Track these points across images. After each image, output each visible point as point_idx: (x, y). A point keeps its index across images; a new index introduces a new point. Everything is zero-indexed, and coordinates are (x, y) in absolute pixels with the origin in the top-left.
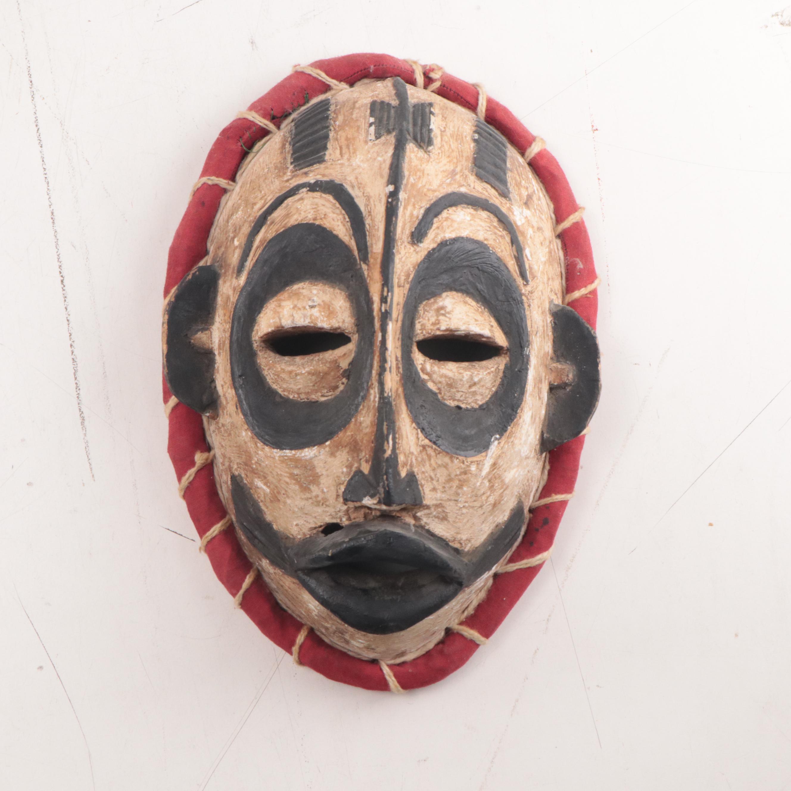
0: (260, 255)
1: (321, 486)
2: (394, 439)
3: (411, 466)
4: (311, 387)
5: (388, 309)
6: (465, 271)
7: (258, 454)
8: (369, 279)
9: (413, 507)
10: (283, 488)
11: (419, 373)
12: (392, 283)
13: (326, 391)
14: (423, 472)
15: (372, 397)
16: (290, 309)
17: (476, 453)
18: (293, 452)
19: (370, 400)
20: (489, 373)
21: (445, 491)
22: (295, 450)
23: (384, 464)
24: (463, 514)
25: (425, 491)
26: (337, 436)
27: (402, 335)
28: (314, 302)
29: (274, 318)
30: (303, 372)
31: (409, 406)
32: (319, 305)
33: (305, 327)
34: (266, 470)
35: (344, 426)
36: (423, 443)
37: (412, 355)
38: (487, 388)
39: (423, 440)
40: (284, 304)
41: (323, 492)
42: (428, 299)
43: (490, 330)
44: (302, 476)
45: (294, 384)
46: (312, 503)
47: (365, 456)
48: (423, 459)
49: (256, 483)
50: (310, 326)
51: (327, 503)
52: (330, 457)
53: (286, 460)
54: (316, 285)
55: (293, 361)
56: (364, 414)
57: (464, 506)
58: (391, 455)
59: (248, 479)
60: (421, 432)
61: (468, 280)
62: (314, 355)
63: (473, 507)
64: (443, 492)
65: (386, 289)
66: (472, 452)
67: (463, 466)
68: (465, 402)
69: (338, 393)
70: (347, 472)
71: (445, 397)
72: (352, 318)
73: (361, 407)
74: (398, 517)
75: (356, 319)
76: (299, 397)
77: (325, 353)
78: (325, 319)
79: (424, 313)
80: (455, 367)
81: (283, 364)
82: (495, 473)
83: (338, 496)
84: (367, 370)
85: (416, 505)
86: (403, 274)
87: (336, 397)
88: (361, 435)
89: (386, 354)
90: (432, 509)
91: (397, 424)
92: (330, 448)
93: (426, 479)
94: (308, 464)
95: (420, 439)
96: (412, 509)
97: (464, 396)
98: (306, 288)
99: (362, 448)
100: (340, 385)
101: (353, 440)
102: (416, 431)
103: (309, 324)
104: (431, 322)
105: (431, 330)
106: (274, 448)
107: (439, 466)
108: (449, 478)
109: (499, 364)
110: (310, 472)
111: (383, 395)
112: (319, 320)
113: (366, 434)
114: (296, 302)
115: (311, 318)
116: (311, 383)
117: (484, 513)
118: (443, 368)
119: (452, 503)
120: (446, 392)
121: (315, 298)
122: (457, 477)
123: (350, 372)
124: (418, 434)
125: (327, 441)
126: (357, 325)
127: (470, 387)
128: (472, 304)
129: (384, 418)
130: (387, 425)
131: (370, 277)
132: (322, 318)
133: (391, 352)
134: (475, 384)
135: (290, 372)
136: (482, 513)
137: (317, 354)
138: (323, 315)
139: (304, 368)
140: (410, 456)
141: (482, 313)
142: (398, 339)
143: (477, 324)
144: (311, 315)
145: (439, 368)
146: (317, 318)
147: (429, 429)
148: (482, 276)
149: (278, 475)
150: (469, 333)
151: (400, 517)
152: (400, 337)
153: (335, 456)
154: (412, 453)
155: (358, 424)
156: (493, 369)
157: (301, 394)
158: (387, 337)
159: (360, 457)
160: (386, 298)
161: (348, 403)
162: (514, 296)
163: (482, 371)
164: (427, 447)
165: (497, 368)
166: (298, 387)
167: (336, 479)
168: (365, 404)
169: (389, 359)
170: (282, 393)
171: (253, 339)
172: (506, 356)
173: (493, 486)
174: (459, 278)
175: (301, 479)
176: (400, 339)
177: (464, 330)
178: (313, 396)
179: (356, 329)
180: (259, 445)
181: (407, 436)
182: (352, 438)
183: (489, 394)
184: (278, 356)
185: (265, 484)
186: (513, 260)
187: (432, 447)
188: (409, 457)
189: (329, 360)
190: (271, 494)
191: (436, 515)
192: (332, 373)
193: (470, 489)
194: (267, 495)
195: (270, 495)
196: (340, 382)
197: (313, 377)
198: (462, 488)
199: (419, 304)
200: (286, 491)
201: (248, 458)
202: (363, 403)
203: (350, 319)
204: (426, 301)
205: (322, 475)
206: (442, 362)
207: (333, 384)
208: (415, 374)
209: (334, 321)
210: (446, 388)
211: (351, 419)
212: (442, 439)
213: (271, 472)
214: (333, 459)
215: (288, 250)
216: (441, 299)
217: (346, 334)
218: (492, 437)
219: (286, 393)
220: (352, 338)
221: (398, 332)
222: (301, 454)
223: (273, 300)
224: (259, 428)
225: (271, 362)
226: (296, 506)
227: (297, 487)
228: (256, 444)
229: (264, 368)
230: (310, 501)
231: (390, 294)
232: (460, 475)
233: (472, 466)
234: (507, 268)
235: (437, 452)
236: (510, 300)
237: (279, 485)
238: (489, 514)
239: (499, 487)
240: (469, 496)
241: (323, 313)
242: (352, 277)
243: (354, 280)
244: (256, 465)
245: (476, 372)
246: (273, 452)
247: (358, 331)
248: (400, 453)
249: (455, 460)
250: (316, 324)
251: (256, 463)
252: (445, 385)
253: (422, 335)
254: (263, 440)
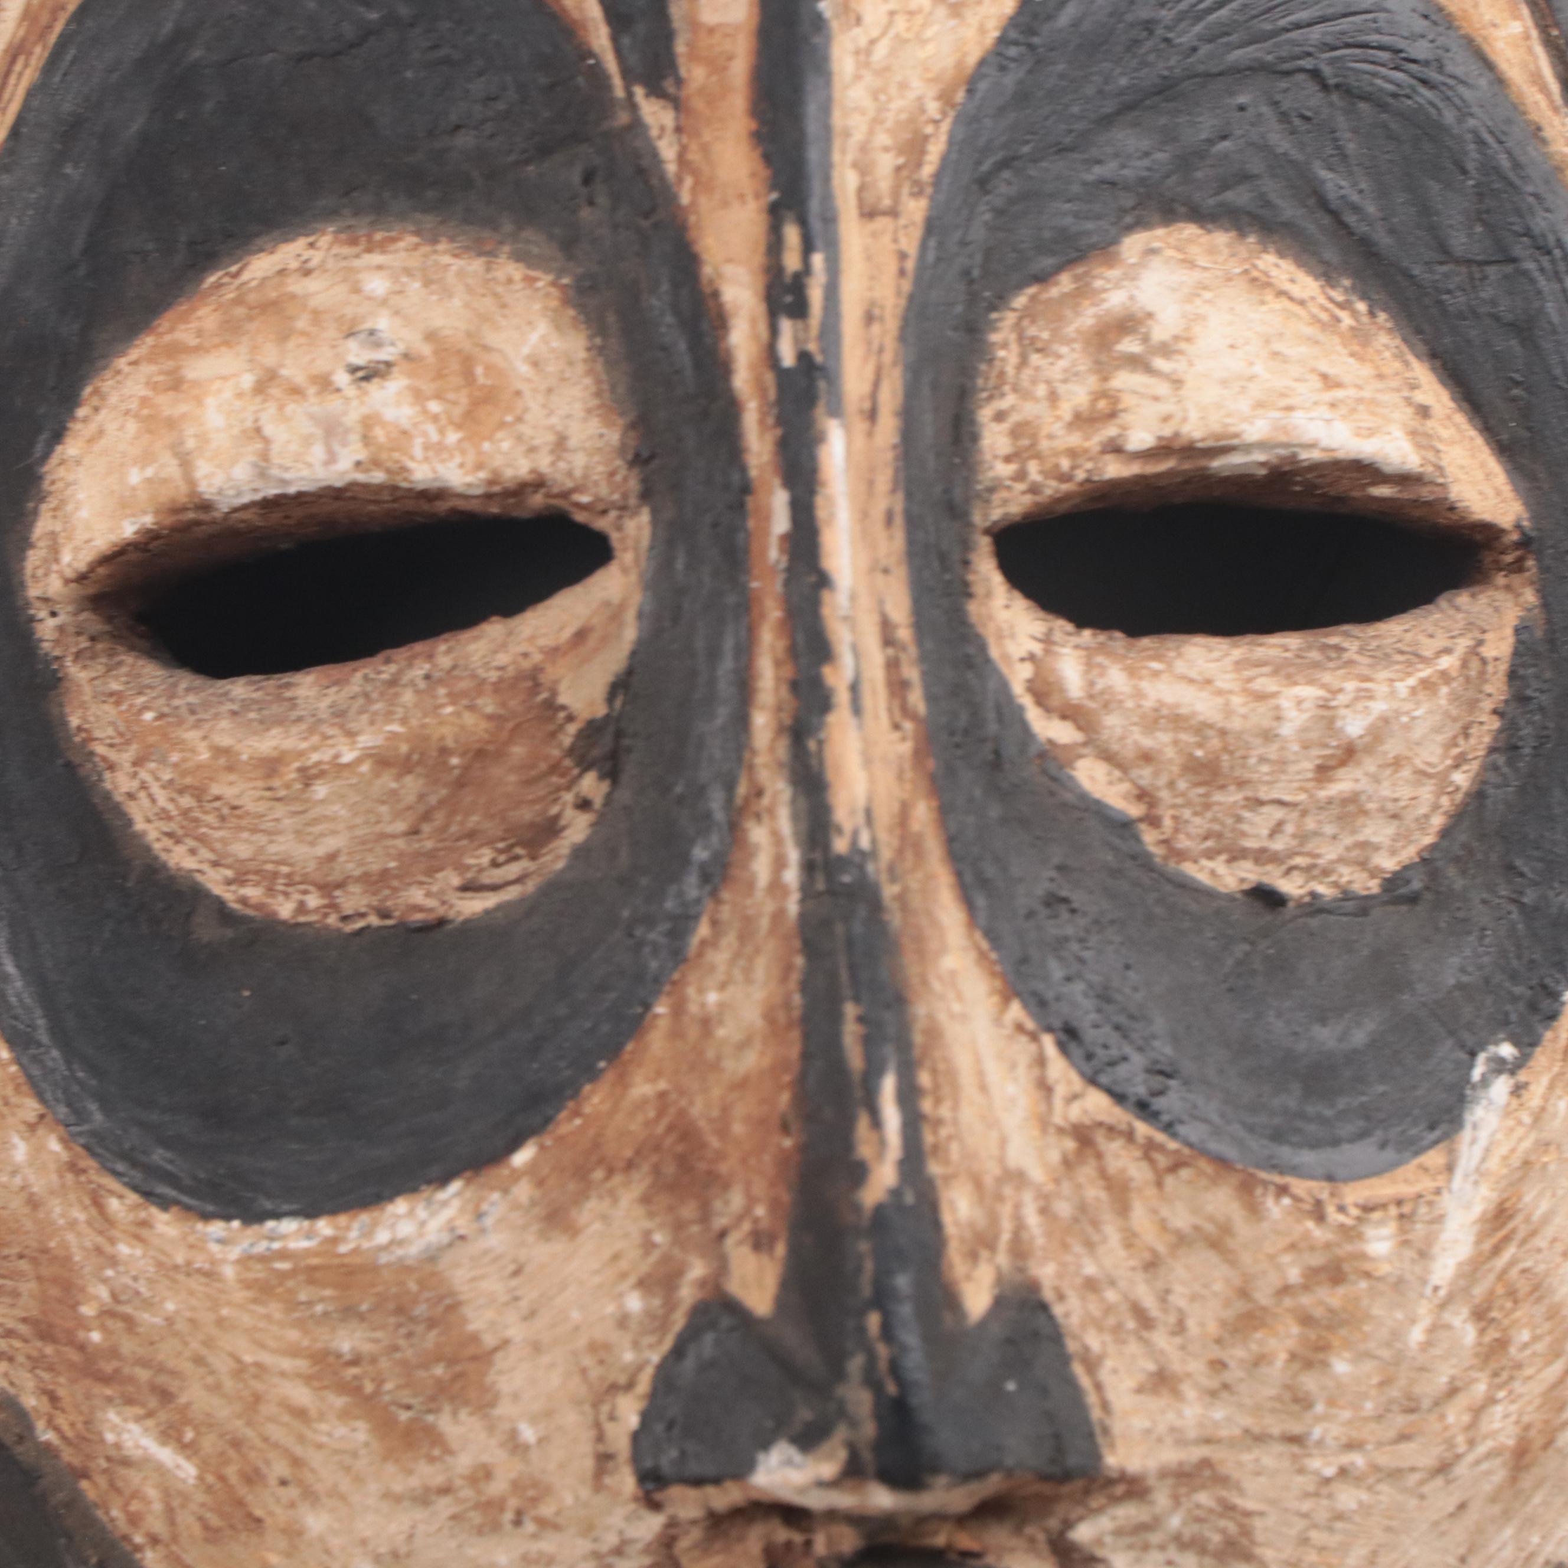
0: (30, 94)
1: (503, 1409)
2: (908, 1095)
3: (1020, 1250)
4: (400, 843)
5: (812, 347)
6: (1242, 99)
7: (113, 1261)
8: (689, 181)
9: (1046, 1489)
10: (276, 1446)
11: (1021, 709)
12: (828, 198)
13: (486, 855)
14: (1091, 1285)
15: (761, 868)
16: (240, 395)
17: (1389, 1154)
18: (324, 1227)
19: (751, 885)
20: (1427, 685)
21: (1226, 1387)
22: (333, 1211)
23: (864, 1246)
24: (1340, 1516)
25: (1111, 1396)
26: (577, 1113)
27: (909, 496)
28: (378, 345)
29: (146, 458)
30: (348, 757)
31: (981, 901)
32: (406, 356)
33: (335, 494)
34: (166, 1352)
35: (612, 1050)
36: (1075, 1112)
37: (973, 608)
38: (1422, 774)
39: (1074, 1097)
40: (197, 369)
41: (515, 1446)
42: (1042, 278)
43: (1413, 434)
44: (384, 1363)
45: (298, 832)
46: (454, 1517)
47: (747, 1212)
48: (1082, 1208)
49: (110, 1437)
50: (365, 486)
51: (547, 1510)
52: (544, 1236)
53: (283, 1276)
54: (382, 247)
55: (279, 699)
56: (722, 968)
57: (1343, 1472)
58: (896, 1193)
59: (61, 1421)
60: (1063, 1048)
61: (1264, 148)
62: (401, 654)
63: (1395, 1474)
64: (1213, 1394)
65: (792, 234)
66: (1363, 1152)
67: (1319, 1233)
68: (1298, 860)
69: (560, 865)
70: (649, 1314)
71: (1183, 843)
72: (609, 424)
73: (703, 930)
74: (967, 1554)
75: (633, 426)
76: (334, 906)
77: (466, 635)
78: (453, 437)
79: (1024, 361)
80: (1228, 662)
81: (224, 724)
82: (1504, 1271)
83: (604, 1460)
84: (723, 713)
85: (1066, 1476)
86: (883, 139)
87: (552, 887)
88: (716, 1092)
89: (826, 611)
90: (1162, 1499)
91: (920, 1010)
92: (540, 1183)
93: (1111, 1321)
94: (413, 1286)
95: (1061, 1091)
96: (1044, 1504)
97: (1290, 829)
98: (322, 267)
99: (724, 1168)
100: (570, 813)
101: (671, 1128)
102: (1033, 1047)
103: (361, 477)
104: (1066, 410)
105: (1072, 453)
106: (206, 1217)
107: (1181, 1241)
108: (1241, 1306)
109: (1479, 631)
110: (432, 1338)
111: (826, 847)
112: (419, 441)
113: (742, 1084)
114: (269, 356)
115: (367, 439)
116: (397, 815)
117: (1462, 1507)
118: (1156, 674)
119: (1270, 1457)
120: (1187, 814)
121: (383, 323)
122: (1288, 1302)
123: (619, 734)
124: (1041, 1061)
125: (515, 1144)
126: (638, 461)
127: (1324, 772)
128: (1296, 291)
129: (844, 975)
130: (860, 1019)
131: (696, 173)
132: (435, 437)
133: (853, 597)
134: (1349, 754)
135: (271, 766)
136: (1450, 1503)
137: (419, 647)
138: (435, 418)
139: (351, 734)
140: (1008, 1191)
141: (1359, 336)
142: (889, 519)
143: (1333, 405)
144: (368, 423)
145: (1132, 672)
146: (405, 433)
147: (1106, 1033)
148: (1341, 122)
149: (240, 1370)
150: (1293, 459)
151: (976, 1555)
152: (899, 506)
153: (572, 1231)
154: (1018, 1178)
155: (693, 1032)
156: (1446, 662)
157: (340, 885)
158: (821, 513)
159: (720, 1222)
160: (798, 285)
161: (626, 913)
162: (1539, 223)
163: (1383, 675)
164: (1100, 1138)
165: (1474, 651)
166: (321, 850)
167: (588, 1361)
168: (725, 912)
169: (841, 637)
170: (229, 895)
171: (33, 591)
172: (1516, 579)
173: (1502, 1344)
174: (1211, 142)
175: (379, 1382)
176: (899, 520)
177: (1261, 445)
178: (417, 895)
179: (634, 484)
180: (114, 1204)
181: (981, 1074)
182: (661, 1113)
183: (1436, 807)
184: (185, 679)
185: (169, 1435)
186: (1517, 17)
187: (1129, 1136)
188: (1000, 1198)
189: (493, 676)
190: (209, 1489)
191: (1187, 1534)
192: (518, 751)
193: (1368, 1366)
194: (185, 1497)
195: (200, 1497)
196: (569, 797)
197: (409, 780)
198: (1325, 1364)
199: (994, 308)
200: (296, 1462)
201: (54, 1291)
202: (709, 905)
203: (594, 425)
204: (1032, 290)
205: (505, 1343)
206: (1146, 642)
207: (527, 814)
208: (1000, 719)
209: (505, 445)
210: (1182, 785)
211: (647, 1007)
212: (1186, 1083)
213: (199, 1361)
214: (559, 1245)
215: (197, 53)
216: (1114, 273)
217: (580, 517)
218: (1473, 1054)
219: (253, 892)
220: (614, 537)
221: (884, 480)
222: (368, 1233)
223: (134, 354)
224: (106, 1105)
225: (149, 716)
226: (364, 1542)
227: (361, 1433)
228: (97, 1203)
229: (112, 755)
230: (445, 1506)
231: (818, 260)
232: (1306, 1288)
233: (1370, 1232)
234: (1488, 65)
235: (1162, 1161)
236: (1518, 251)
237: (249, 1433)
238: (1496, 1509)
239: (1539, 1347)
240: (1369, 1406)
241: (434, 407)
242: (588, 179)
243: (602, 200)
244: (103, 1328)
245: (1350, 686)
246: (204, 1239)
247: (646, 495)
248: (947, 1179)
249: (1270, 1202)
250: (404, 469)
251: (107, 1313)
252: (1176, 769)
253: (1020, 487)
254: (137, 1175)
